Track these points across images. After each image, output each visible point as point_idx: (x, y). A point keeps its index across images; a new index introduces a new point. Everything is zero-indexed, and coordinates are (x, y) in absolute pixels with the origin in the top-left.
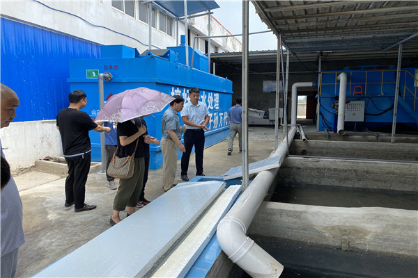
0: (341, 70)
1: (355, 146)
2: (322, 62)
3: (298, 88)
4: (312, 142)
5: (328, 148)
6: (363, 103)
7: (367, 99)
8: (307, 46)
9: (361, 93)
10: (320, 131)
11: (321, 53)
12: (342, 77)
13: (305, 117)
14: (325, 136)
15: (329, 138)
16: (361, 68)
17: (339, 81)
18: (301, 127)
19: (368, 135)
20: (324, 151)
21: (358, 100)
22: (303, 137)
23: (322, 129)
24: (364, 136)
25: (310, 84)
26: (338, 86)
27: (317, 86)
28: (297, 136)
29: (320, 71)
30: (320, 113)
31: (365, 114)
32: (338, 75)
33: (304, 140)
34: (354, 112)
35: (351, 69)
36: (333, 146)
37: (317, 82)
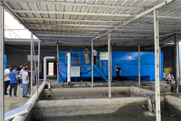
0: (68, 51)
1: (76, 90)
2: (58, 46)
4: (54, 90)
5: (62, 93)
6: (79, 67)
7: (81, 65)
9: (78, 62)
10: (59, 82)
11: (58, 43)
12: (69, 55)
13: (53, 74)
14: (62, 86)
15: (64, 86)
16: (77, 51)
17: (67, 57)
18: (49, 81)
19: (82, 83)
21: (77, 66)
22: (49, 87)
24: (80, 84)
25: (53, 58)
26: (67, 59)
27: (57, 59)
28: (46, 87)
29: (57, 51)
30: (59, 73)
31: (80, 73)
32: (67, 53)
33: (49, 89)
34: (75, 72)
35: (73, 51)
36: (65, 91)
37: (57, 57)
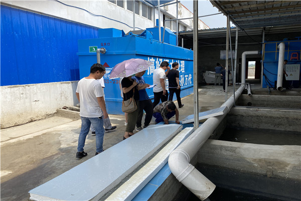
0: (281, 40)
1: (290, 99)
2: (265, 35)
3: (247, 56)
4: (256, 96)
5: (268, 101)
8: (252, 23)
9: (297, 58)
10: (263, 87)
11: (264, 28)
12: (281, 46)
13: (254, 77)
14: (267, 92)
15: (270, 93)
17: (278, 49)
18: (249, 85)
20: (265, 103)
21: (295, 63)
22: (249, 92)
23: (265, 86)
25: (256, 52)
26: (278, 53)
27: (261, 54)
28: (245, 91)
29: (263, 42)
30: (264, 74)
31: (300, 74)
32: (278, 44)
33: (250, 95)
35: (289, 40)
36: (272, 99)
37: (261, 51)
